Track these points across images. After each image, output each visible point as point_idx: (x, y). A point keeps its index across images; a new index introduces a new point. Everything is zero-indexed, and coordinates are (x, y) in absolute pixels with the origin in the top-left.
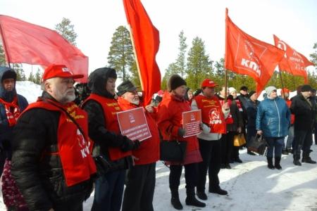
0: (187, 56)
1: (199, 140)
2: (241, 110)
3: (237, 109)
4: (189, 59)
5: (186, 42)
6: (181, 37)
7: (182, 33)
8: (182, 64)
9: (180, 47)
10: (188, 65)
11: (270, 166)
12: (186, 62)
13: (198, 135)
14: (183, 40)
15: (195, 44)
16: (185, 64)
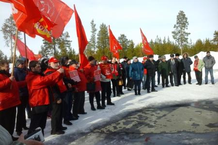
0: (96, 36)
1: (101, 82)
2: (122, 69)
3: (120, 68)
4: (98, 38)
5: (95, 27)
6: (93, 24)
7: (93, 21)
8: (94, 42)
9: (91, 30)
10: (98, 42)
11: (136, 94)
12: (97, 40)
13: (100, 80)
14: (93, 26)
15: (101, 28)
16: (96, 42)
